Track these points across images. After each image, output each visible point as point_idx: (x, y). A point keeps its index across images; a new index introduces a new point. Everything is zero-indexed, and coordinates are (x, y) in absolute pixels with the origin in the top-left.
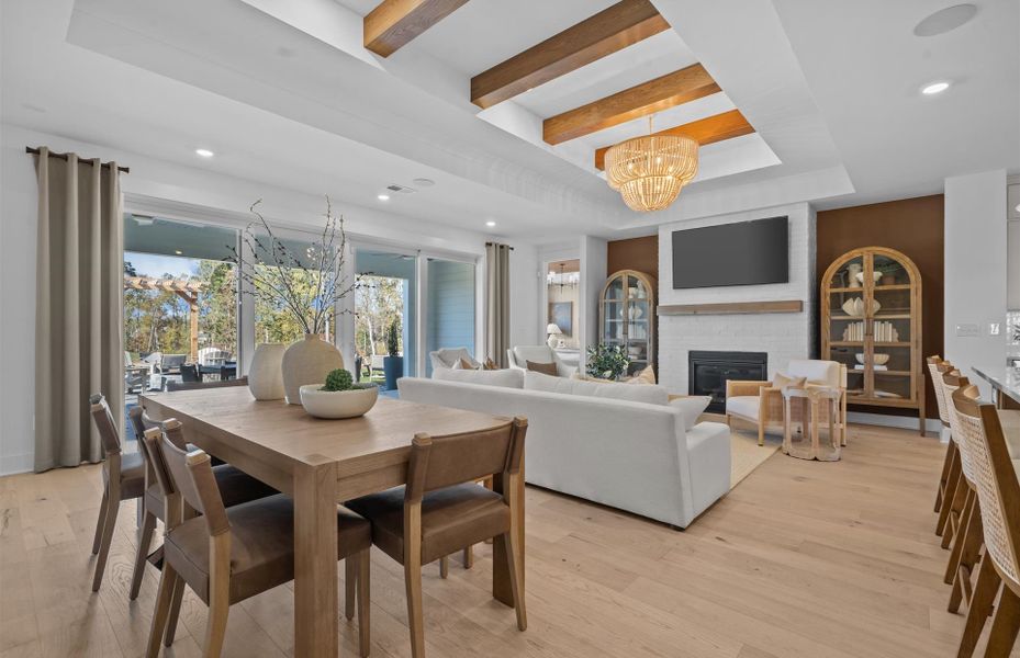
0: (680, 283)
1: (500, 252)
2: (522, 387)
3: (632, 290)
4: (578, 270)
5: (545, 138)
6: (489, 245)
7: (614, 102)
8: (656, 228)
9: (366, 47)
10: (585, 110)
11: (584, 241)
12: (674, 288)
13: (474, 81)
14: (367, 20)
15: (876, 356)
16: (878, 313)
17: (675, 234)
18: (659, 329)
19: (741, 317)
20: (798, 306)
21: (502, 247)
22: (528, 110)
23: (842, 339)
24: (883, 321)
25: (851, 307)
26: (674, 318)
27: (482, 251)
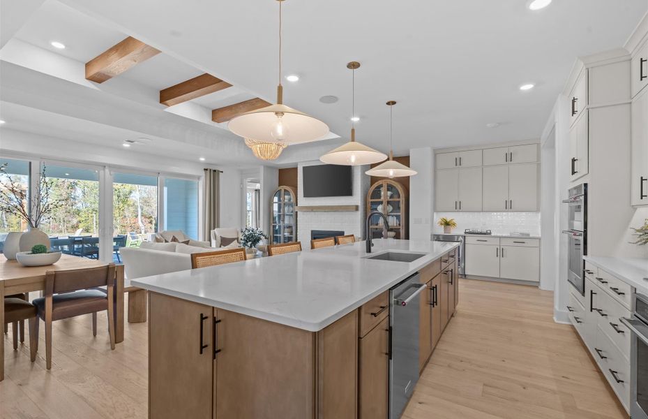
0: (306, 195)
1: (213, 175)
2: (175, 251)
3: (286, 197)
4: (259, 182)
5: (213, 120)
6: (206, 170)
7: (241, 106)
8: (297, 164)
9: (87, 79)
10: (230, 108)
11: (262, 169)
12: (304, 197)
13: (162, 92)
14: (88, 65)
15: (388, 233)
16: (391, 212)
17: (304, 168)
18: (298, 218)
19: (333, 213)
20: (357, 208)
21: (215, 171)
22: (201, 106)
23: (377, 224)
24: (393, 216)
25: (380, 208)
26: (305, 213)
27: (203, 173)
